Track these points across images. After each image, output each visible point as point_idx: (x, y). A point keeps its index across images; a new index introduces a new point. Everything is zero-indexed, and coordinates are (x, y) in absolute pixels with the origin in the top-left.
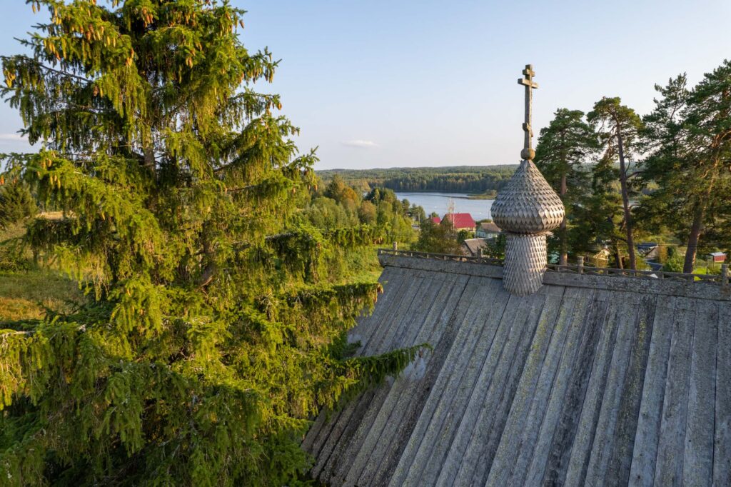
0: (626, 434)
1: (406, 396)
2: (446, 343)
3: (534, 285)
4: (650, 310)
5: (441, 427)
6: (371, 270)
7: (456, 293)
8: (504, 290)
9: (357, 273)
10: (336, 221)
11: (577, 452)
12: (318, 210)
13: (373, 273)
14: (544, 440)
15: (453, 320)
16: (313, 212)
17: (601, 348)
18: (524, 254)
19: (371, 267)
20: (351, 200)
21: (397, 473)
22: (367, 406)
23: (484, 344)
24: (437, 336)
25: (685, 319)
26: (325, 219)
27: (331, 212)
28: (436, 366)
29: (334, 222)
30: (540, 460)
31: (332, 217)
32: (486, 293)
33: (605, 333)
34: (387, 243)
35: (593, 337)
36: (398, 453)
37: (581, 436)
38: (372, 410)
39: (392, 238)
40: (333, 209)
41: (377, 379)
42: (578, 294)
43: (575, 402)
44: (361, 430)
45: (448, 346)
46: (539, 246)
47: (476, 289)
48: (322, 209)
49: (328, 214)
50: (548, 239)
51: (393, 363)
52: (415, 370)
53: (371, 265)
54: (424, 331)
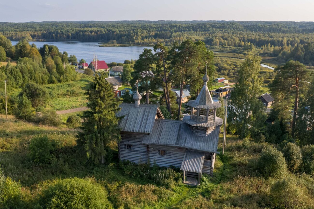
0: (147, 120)
1: (125, 121)
2: (129, 114)
3: (138, 107)
4: (150, 108)
5: (130, 123)
6: (59, 97)
7: (129, 108)
8: (135, 107)
9: (52, 99)
10: (35, 71)
11: (143, 122)
12: (24, 66)
13: (60, 99)
14: (140, 122)
15: (129, 111)
16: (22, 67)
17: (145, 113)
18: (137, 103)
19: (59, 96)
20: (36, 56)
21: (126, 128)
22: (120, 122)
23: (133, 114)
24: (127, 114)
25: (153, 109)
26: (29, 71)
27: (31, 66)
28: (128, 117)
29: (33, 72)
30: (140, 123)
31: (32, 69)
32: (133, 108)
33: (146, 111)
34: (64, 82)
35: (145, 112)
36: (125, 126)
37: (143, 121)
38: (121, 123)
39: (66, 79)
40: (31, 64)
41: (121, 119)
42: (143, 107)
43: (143, 118)
44: (120, 125)
45: (129, 115)
46: (139, 102)
47: (131, 107)
48: (26, 65)
49: (30, 67)
50: (140, 101)
51: (123, 117)
52: (125, 118)
53: (58, 94)
54: (125, 113)
